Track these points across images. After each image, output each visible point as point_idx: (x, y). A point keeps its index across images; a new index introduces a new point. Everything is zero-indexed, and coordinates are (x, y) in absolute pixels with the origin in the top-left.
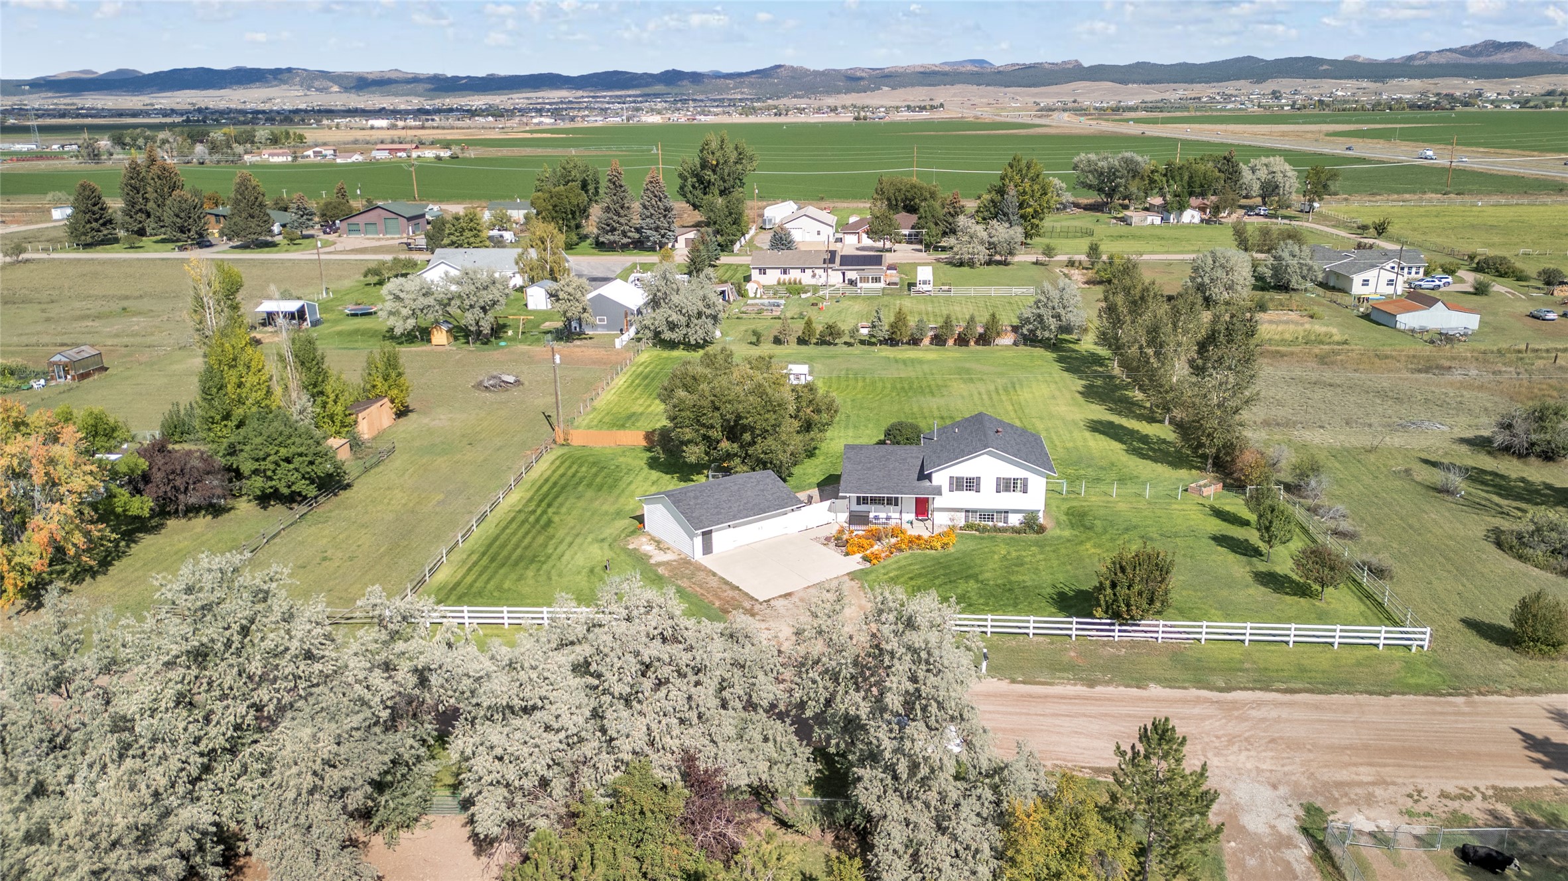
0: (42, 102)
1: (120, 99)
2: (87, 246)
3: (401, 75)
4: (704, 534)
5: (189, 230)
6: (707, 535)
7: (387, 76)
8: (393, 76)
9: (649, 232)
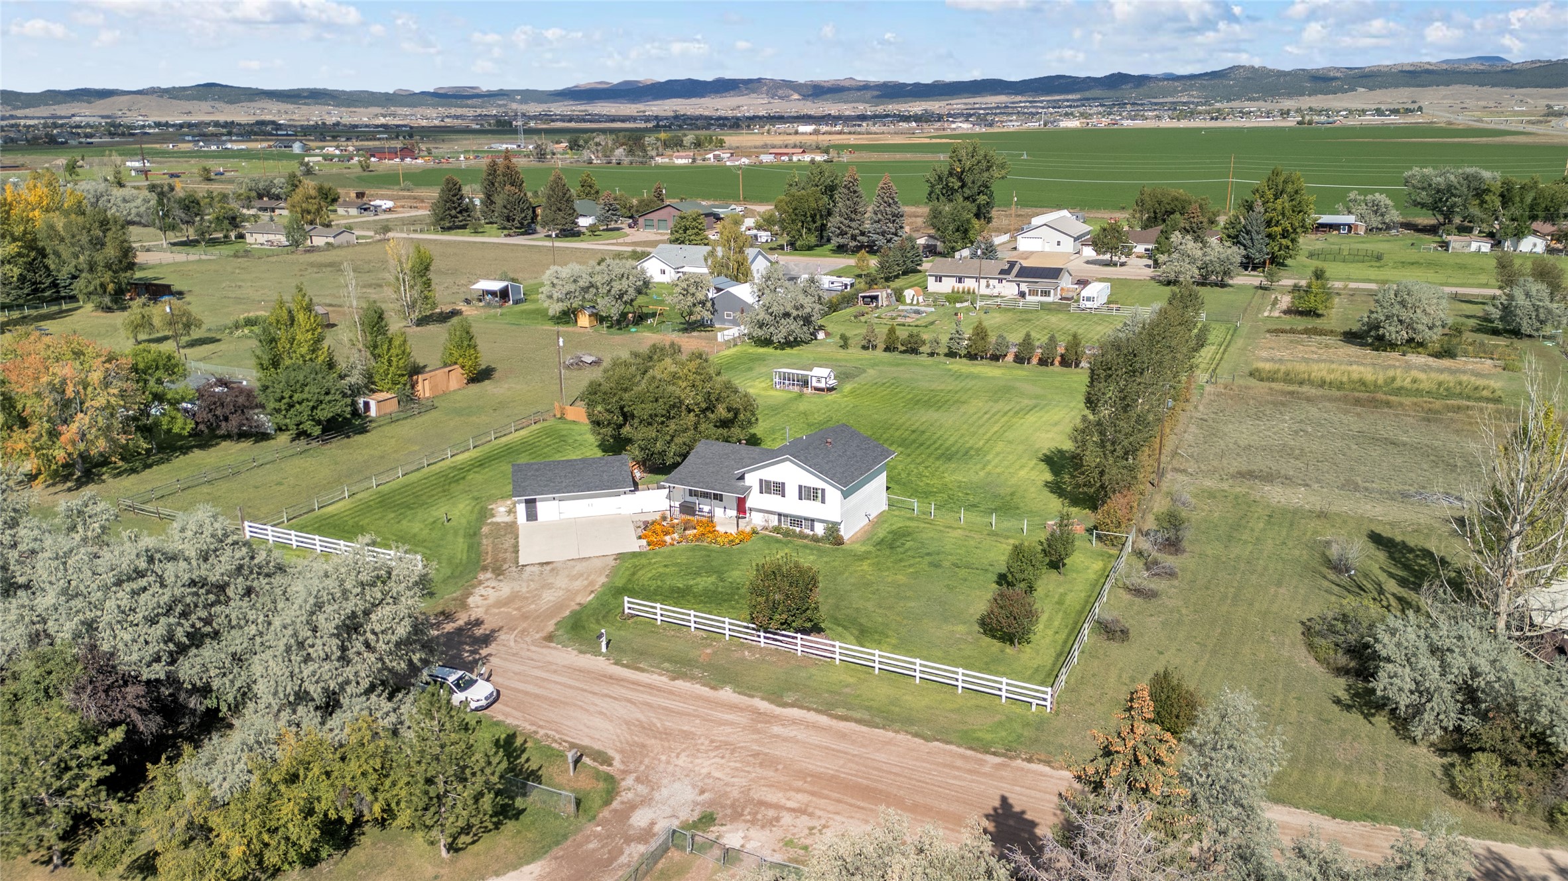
0: (564, 108)
1: (622, 107)
2: (445, 229)
3: (853, 83)
4: (527, 502)
5: (514, 220)
6: (531, 503)
7: (842, 84)
8: (847, 84)
9: (875, 237)
